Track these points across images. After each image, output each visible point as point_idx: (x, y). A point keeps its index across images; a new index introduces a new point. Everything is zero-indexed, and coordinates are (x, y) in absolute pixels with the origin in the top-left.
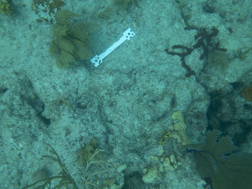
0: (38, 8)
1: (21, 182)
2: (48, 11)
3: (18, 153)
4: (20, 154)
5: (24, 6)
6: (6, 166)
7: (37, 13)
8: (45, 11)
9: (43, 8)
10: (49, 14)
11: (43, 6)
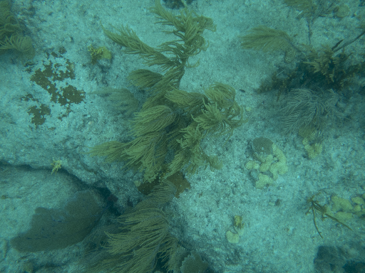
0: (67, 67)
2: (53, 67)
5: (84, 66)
7: (68, 60)
8: (58, 65)
9: (61, 69)
10: (51, 63)
11: (61, 72)
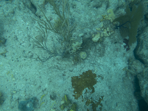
1: (30, 40)
3: (26, 27)
4: (27, 28)
6: (22, 32)
